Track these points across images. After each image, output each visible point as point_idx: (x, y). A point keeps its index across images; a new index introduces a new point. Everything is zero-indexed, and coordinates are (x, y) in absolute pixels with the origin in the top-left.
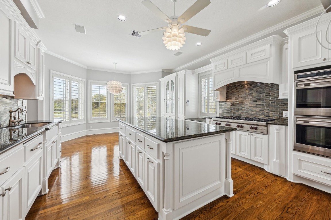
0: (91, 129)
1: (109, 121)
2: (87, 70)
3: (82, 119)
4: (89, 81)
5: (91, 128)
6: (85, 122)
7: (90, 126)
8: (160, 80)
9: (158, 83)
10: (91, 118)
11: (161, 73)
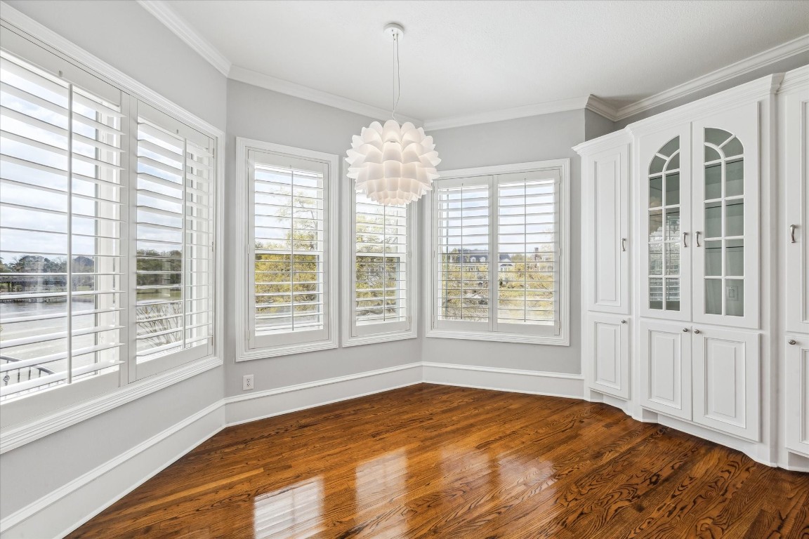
0: (250, 391)
1: (333, 344)
2: (231, 82)
3: (205, 342)
4: (241, 143)
5: (252, 386)
6: (217, 361)
7: (246, 377)
8: (575, 148)
9: (565, 164)
10: (248, 335)
11: (582, 118)
